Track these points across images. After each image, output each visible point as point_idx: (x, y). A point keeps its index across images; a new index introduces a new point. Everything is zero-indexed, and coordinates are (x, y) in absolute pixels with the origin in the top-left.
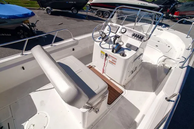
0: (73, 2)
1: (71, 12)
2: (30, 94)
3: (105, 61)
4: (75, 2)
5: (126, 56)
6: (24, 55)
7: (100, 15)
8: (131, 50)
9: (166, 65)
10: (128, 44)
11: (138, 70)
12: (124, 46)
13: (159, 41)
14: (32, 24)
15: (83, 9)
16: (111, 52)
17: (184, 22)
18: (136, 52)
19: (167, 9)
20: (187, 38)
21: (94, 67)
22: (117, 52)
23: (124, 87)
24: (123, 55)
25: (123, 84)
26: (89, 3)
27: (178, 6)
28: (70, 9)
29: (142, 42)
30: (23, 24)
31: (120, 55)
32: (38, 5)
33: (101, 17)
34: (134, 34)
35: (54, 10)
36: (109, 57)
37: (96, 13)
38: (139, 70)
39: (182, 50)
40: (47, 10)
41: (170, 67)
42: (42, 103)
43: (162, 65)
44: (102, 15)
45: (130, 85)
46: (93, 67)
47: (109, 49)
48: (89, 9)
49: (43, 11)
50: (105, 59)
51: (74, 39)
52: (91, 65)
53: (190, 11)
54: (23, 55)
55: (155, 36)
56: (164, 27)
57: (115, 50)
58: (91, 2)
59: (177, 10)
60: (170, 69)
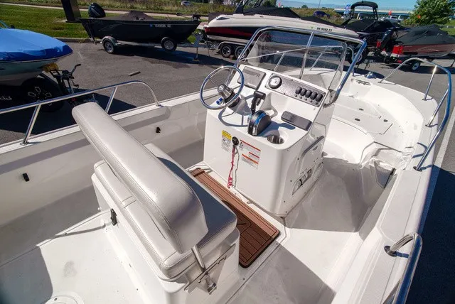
0: (164, 26)
1: (161, 47)
2: (38, 245)
3: (233, 156)
4: (169, 26)
5: (282, 141)
6: (29, 143)
7: (227, 55)
8: (293, 128)
9: (381, 164)
10: (286, 113)
11: (314, 176)
12: (277, 119)
13: (361, 110)
14: (63, 72)
15: (189, 42)
16: (247, 134)
17: (414, 68)
18: (306, 132)
19: (376, 41)
20: (426, 100)
21: (208, 172)
22: (259, 133)
23: (283, 219)
24: (277, 140)
25: (278, 212)
26: (201, 27)
27: (399, 36)
28: (158, 41)
29: (318, 108)
30: (43, 72)
31: (269, 140)
32: (85, 32)
33: (228, 57)
34: (301, 89)
35: (120, 43)
36: (241, 146)
37: (217, 49)
38: (319, 178)
39: (415, 127)
40: (105, 42)
41: (391, 170)
42: (69, 267)
43: (373, 165)
44: (232, 53)
45: (296, 215)
46: (206, 171)
47: (242, 126)
48: (203, 42)
49: (96, 46)
50: (233, 151)
51: (160, 105)
52: (202, 168)
53: (425, 45)
54: (27, 143)
55: (352, 97)
56: (370, 77)
57: (254, 128)
58: (205, 26)
59: (397, 43)
60: (392, 173)
